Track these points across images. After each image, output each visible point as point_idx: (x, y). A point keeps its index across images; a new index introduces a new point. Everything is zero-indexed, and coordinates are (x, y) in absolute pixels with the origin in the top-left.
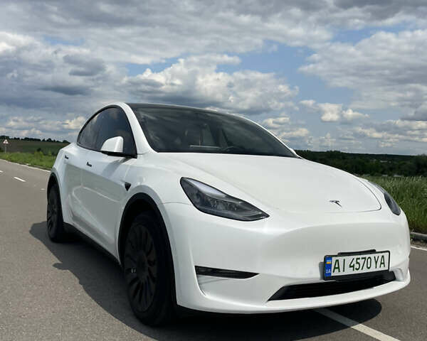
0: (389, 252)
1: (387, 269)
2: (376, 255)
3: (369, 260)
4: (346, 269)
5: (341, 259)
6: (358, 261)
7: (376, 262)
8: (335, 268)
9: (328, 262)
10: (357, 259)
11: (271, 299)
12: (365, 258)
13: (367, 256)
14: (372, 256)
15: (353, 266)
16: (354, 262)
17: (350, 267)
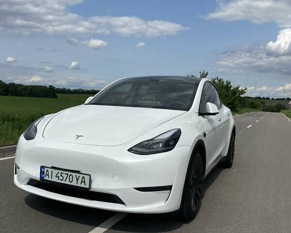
0: (90, 176)
1: (88, 187)
2: (78, 175)
3: (71, 176)
4: (53, 177)
5: (50, 170)
6: (62, 175)
7: (77, 180)
8: (46, 175)
9: (43, 170)
10: (61, 173)
11: (28, 184)
12: (68, 174)
13: (69, 173)
14: (74, 174)
15: (58, 177)
16: (59, 175)
17: (56, 177)
